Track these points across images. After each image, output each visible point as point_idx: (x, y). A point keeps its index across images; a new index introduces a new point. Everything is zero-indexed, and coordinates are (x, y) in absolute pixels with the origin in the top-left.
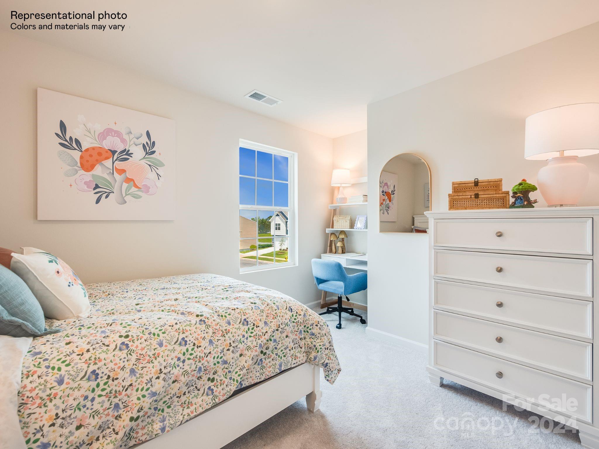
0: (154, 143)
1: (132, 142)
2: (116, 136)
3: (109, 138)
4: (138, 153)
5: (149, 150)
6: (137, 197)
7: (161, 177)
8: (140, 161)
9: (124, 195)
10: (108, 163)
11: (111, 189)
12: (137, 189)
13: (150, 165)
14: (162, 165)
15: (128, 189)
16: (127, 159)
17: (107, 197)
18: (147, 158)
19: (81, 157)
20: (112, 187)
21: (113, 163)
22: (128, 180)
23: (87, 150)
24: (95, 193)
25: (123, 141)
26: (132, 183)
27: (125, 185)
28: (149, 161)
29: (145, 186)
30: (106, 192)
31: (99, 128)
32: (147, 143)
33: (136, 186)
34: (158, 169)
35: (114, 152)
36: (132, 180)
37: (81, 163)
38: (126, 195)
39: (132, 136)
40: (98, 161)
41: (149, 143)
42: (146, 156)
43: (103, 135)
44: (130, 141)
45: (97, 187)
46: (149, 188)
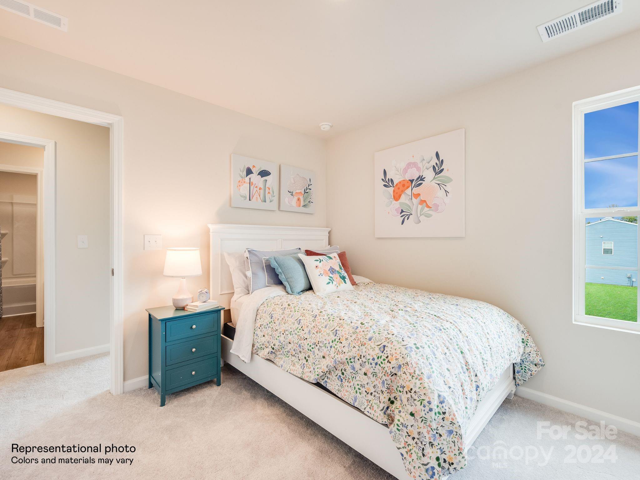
0: (442, 161)
1: (425, 168)
2: (414, 167)
3: (410, 171)
4: (429, 175)
5: (438, 170)
6: (428, 216)
7: (449, 193)
8: (431, 183)
9: (419, 215)
10: (408, 191)
11: (410, 211)
12: (428, 209)
13: (438, 184)
14: (450, 180)
15: (422, 209)
16: (421, 184)
17: (408, 219)
18: (438, 177)
19: (394, 191)
20: (411, 210)
21: (412, 190)
22: (423, 202)
23: (397, 185)
24: (401, 217)
25: (418, 169)
26: (425, 204)
27: (420, 207)
28: (438, 180)
29: (435, 204)
30: (408, 215)
31: (403, 165)
32: (436, 164)
33: (428, 206)
34: (446, 186)
35: (412, 181)
36: (425, 201)
37: (394, 196)
38: (421, 215)
39: (424, 162)
40: (403, 191)
41: (438, 163)
42: (436, 176)
43: (405, 170)
44: (423, 167)
45: (402, 211)
46: (438, 206)
